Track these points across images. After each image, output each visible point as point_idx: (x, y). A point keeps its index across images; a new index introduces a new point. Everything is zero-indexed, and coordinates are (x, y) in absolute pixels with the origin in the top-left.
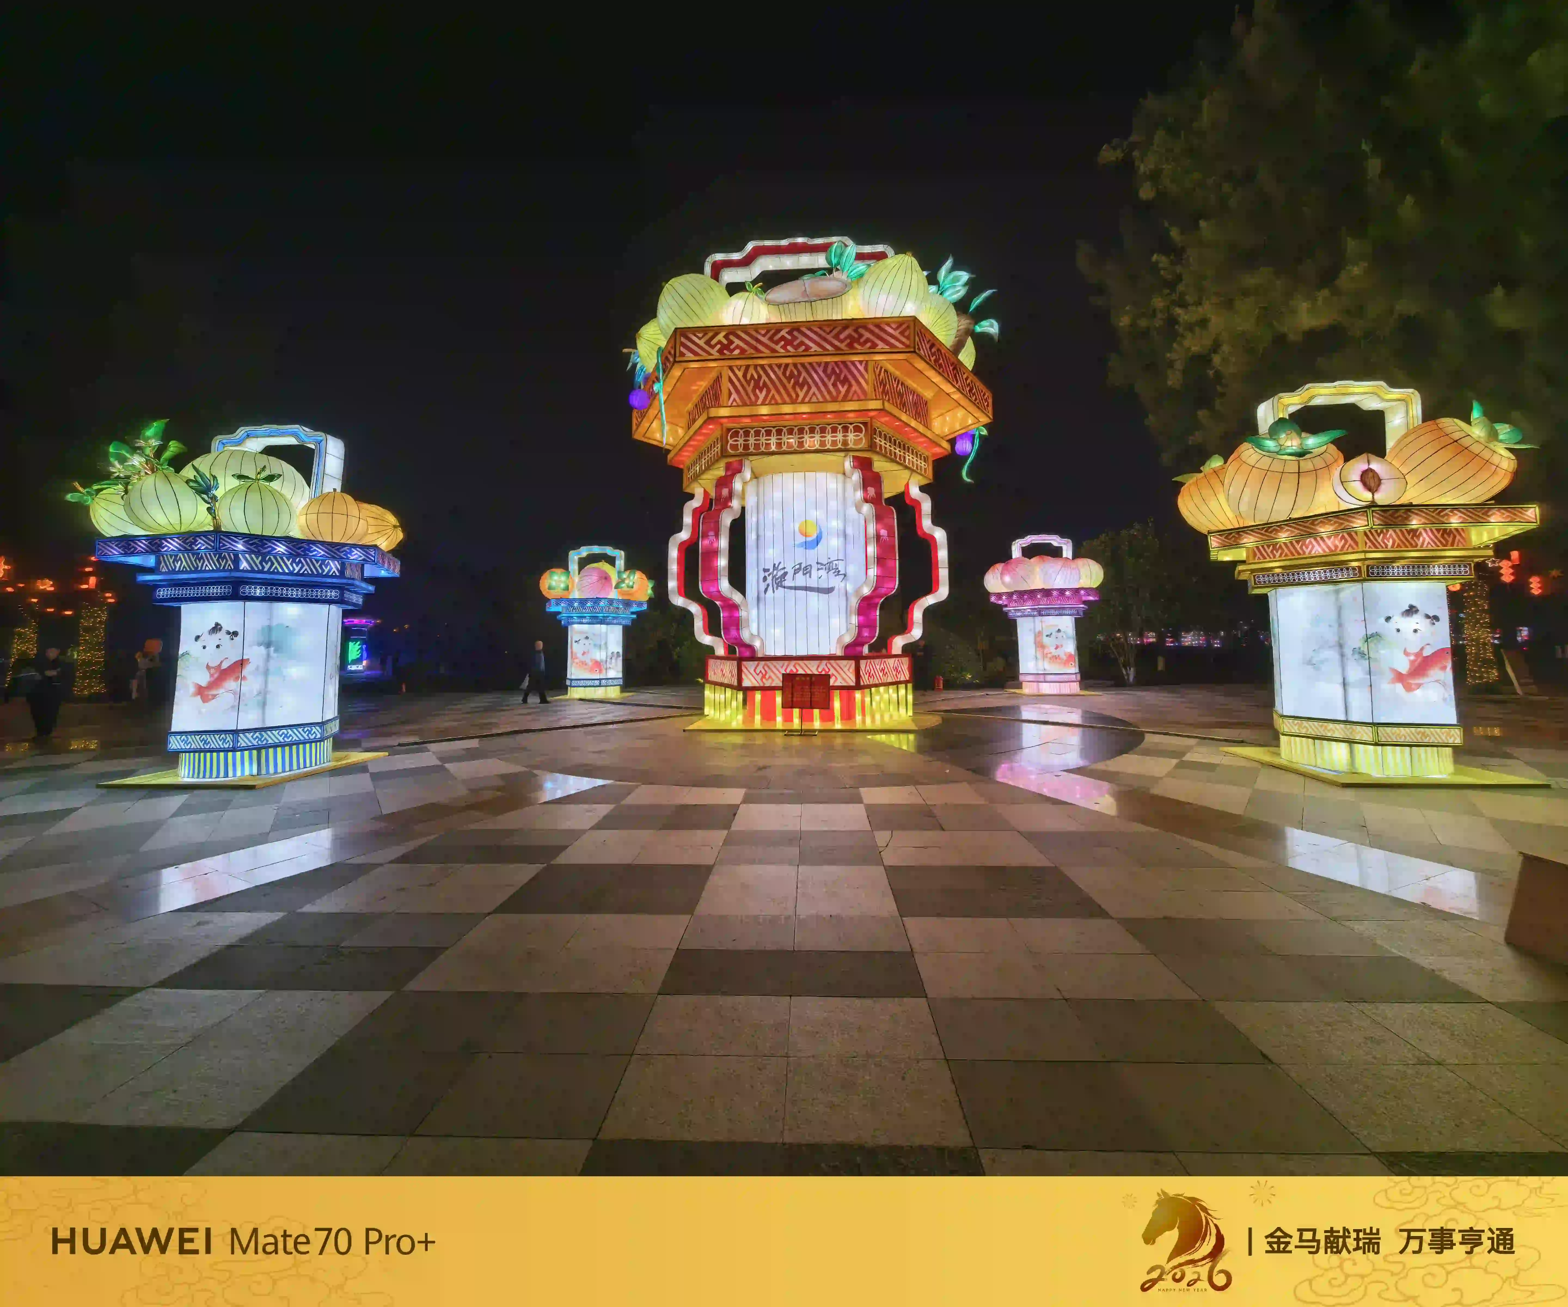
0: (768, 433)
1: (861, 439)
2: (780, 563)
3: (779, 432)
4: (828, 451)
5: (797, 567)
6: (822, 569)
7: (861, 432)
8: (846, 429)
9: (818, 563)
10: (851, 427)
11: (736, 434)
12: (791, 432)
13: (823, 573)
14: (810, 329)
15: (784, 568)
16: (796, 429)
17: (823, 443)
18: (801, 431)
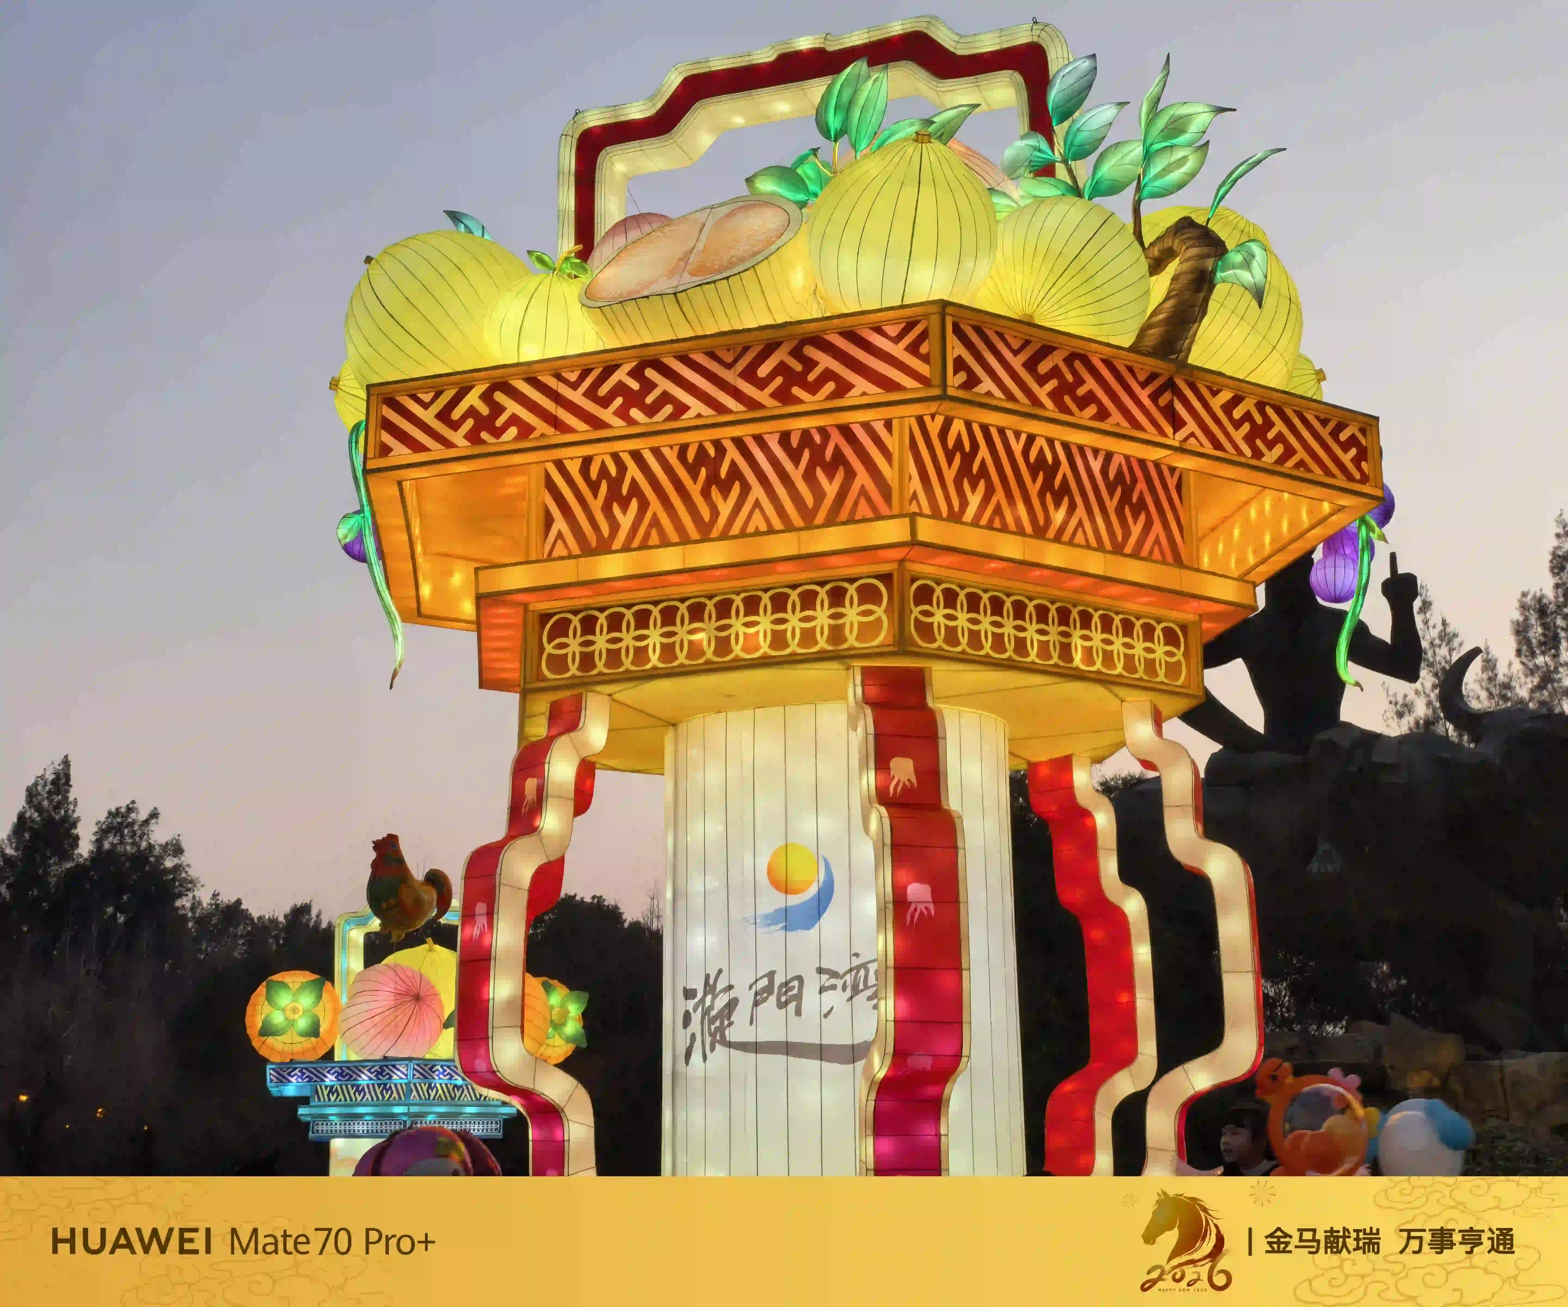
0: (642, 619)
1: (879, 621)
2: (720, 972)
3: (669, 616)
4: (794, 660)
5: (764, 982)
6: (833, 987)
7: (877, 601)
8: (837, 597)
9: (820, 971)
10: (852, 590)
11: (561, 629)
12: (697, 613)
13: (836, 999)
14: (685, 359)
15: (730, 987)
16: (710, 605)
17: (779, 640)
18: (724, 609)
